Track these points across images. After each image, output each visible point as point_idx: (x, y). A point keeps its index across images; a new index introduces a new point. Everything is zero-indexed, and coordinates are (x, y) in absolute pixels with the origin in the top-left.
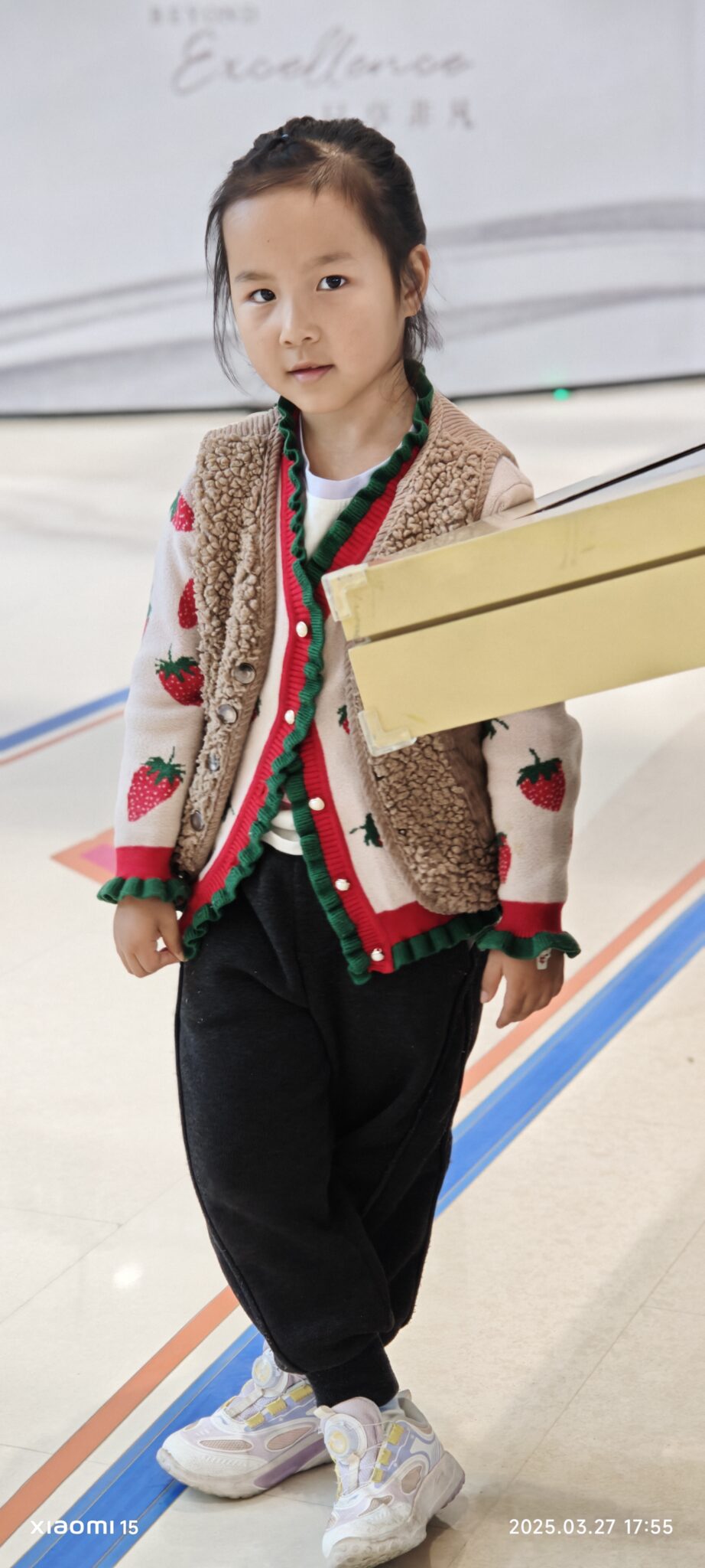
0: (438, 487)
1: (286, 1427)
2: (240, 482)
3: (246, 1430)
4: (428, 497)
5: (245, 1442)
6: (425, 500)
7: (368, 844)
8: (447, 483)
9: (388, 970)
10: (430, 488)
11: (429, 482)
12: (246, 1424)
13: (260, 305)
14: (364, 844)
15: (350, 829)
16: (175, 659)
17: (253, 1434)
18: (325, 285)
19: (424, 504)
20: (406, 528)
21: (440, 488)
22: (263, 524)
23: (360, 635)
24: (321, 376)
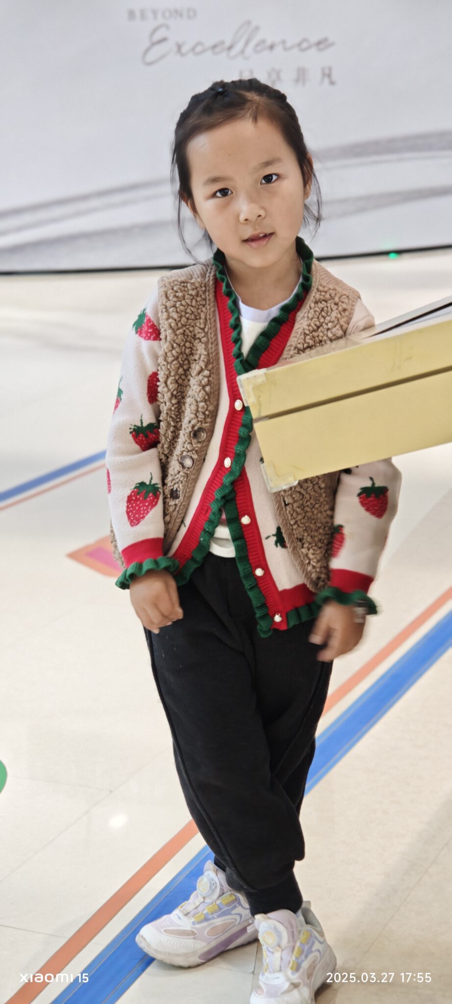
0: (323, 316)
1: (218, 922)
2: (192, 309)
3: (194, 923)
4: (318, 323)
5: (193, 932)
6: (316, 325)
7: (277, 546)
8: (329, 314)
9: (284, 627)
10: (318, 318)
11: (317, 313)
12: (193, 920)
14: (275, 546)
15: (266, 537)
17: (198, 926)
18: (263, 182)
19: (315, 328)
20: (305, 342)
21: (324, 318)
22: (211, 337)
23: (264, 414)
24: (268, 242)
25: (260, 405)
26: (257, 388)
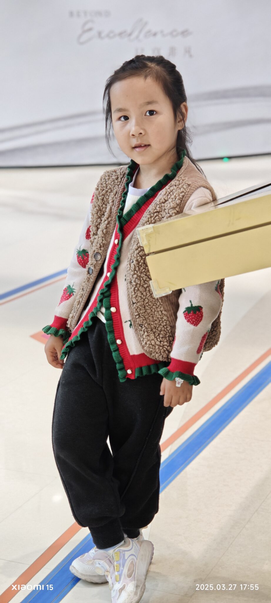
2: (110, 186)
7: (130, 327)
9: (133, 378)
10: (168, 195)
13: (123, 122)
15: (125, 321)
16: (81, 250)
18: (148, 114)
21: (171, 195)
22: (115, 203)
23: (151, 251)
24: (145, 149)
25: (150, 246)
26: (148, 236)
